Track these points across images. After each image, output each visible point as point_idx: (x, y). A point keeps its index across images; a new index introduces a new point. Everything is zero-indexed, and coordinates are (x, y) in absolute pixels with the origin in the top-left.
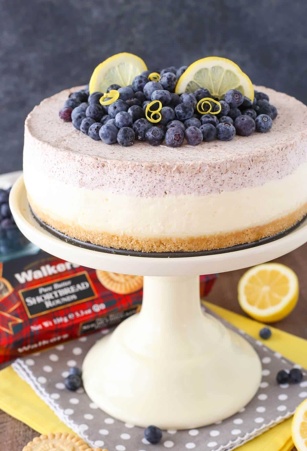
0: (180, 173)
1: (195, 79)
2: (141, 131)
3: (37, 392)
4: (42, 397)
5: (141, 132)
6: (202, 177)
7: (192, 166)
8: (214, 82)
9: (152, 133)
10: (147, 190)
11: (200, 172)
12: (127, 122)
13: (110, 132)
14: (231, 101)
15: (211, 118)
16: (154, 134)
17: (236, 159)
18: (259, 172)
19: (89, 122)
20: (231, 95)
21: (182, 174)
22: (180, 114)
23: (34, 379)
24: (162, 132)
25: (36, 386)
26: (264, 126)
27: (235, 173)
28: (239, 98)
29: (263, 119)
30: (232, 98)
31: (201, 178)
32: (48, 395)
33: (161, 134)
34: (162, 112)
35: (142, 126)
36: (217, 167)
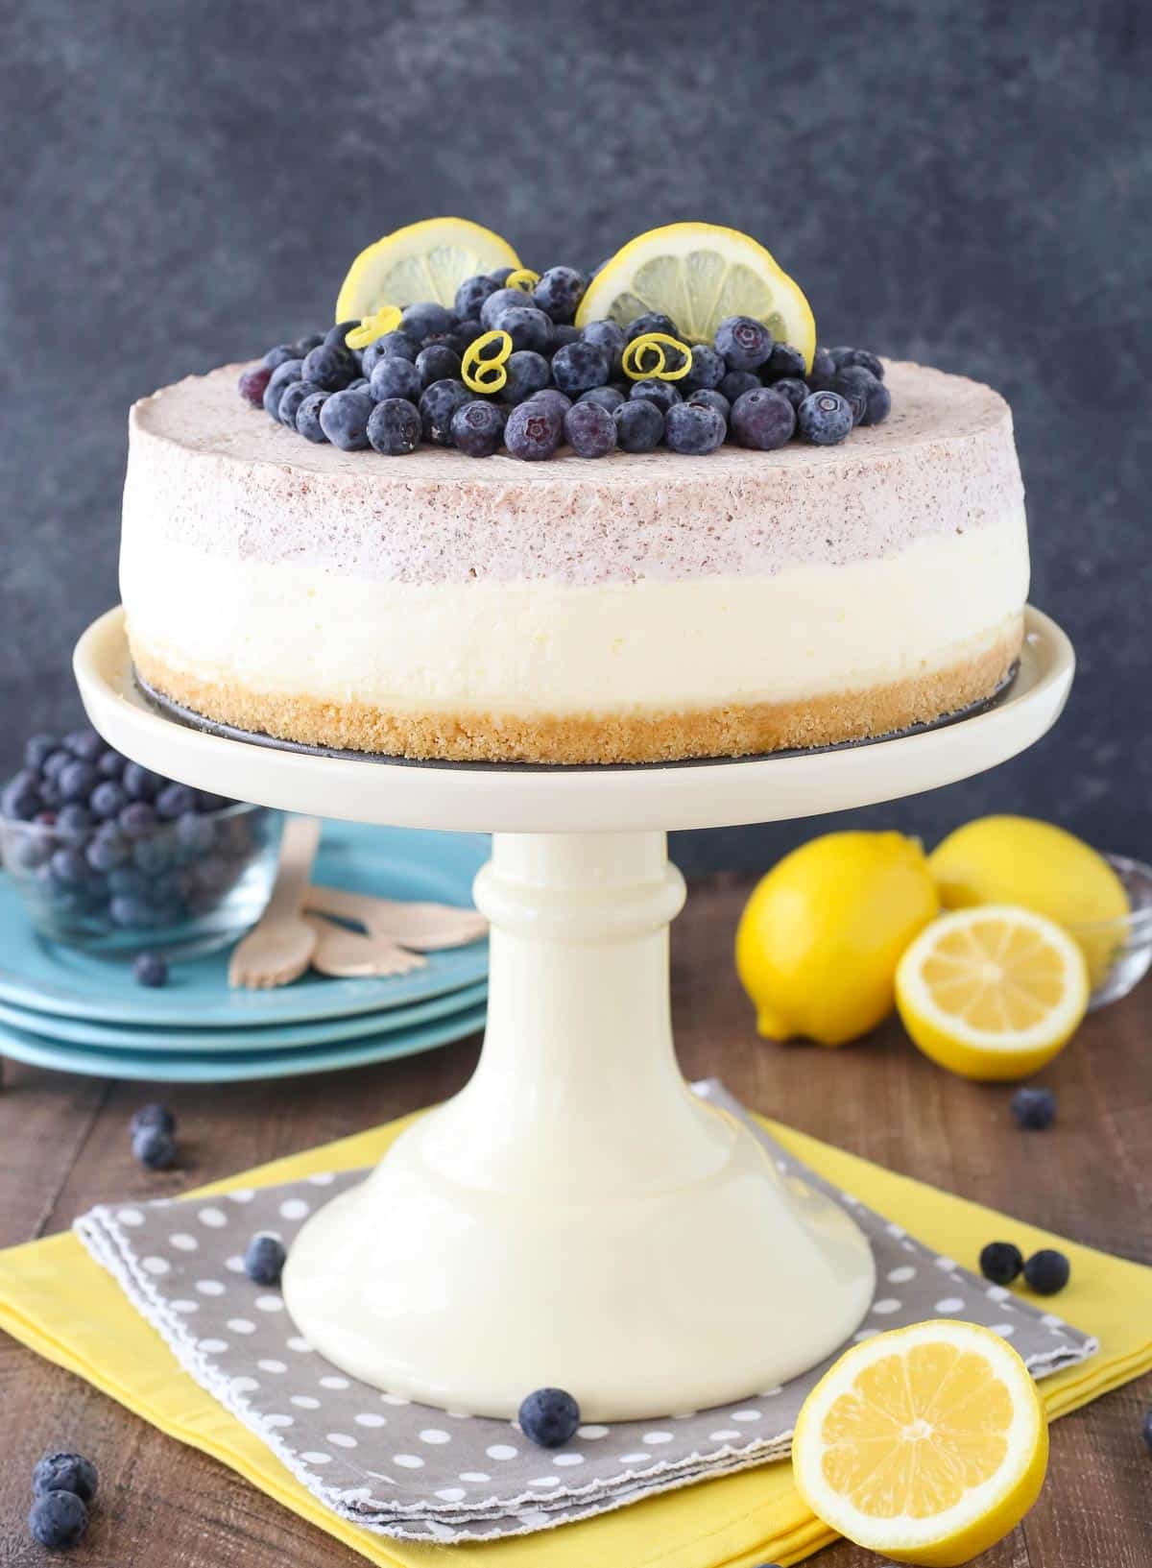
0: (515, 512)
1: (637, 288)
2: (438, 411)
3: (133, 1297)
4: (144, 1310)
5: (440, 416)
6: (582, 528)
7: (551, 492)
8: (695, 299)
9: (468, 415)
10: (421, 562)
11: (574, 512)
12: (403, 385)
13: (349, 410)
14: (730, 348)
15: (655, 388)
16: (473, 420)
17: (687, 483)
18: (761, 533)
19: (302, 392)
20: (730, 330)
21: (521, 515)
22: (564, 371)
23: (132, 1259)
24: (497, 416)
25: (133, 1280)
26: (822, 423)
27: (683, 526)
28: (756, 339)
29: (823, 403)
30: (734, 338)
31: (577, 531)
32: (161, 1301)
33: (494, 421)
34: (510, 363)
35: (444, 399)
36: (625, 504)
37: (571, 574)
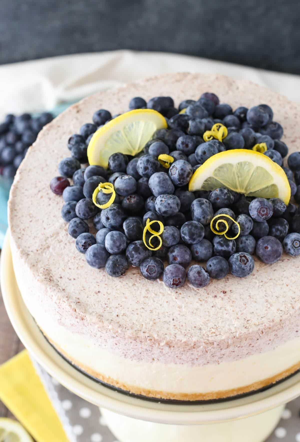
0: (170, 347)
1: (216, 175)
2: (134, 262)
6: (196, 353)
7: (185, 342)
8: (240, 179)
9: (147, 269)
11: (194, 348)
12: (119, 249)
13: (97, 261)
14: (256, 217)
15: (225, 247)
16: (149, 271)
17: (241, 335)
18: (270, 340)
20: (256, 210)
21: (172, 348)
24: (159, 269)
26: (294, 253)
27: (239, 347)
28: (267, 212)
29: (294, 243)
30: (257, 213)
33: (158, 271)
35: (136, 258)
36: (215, 344)
37: (193, 364)
